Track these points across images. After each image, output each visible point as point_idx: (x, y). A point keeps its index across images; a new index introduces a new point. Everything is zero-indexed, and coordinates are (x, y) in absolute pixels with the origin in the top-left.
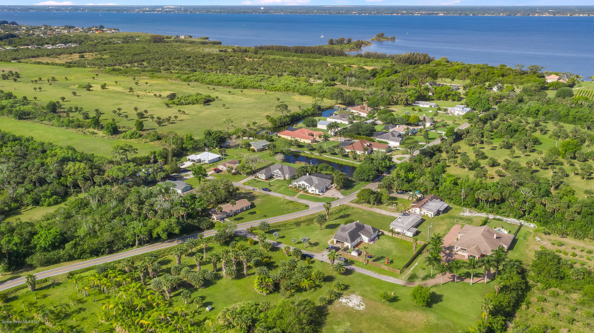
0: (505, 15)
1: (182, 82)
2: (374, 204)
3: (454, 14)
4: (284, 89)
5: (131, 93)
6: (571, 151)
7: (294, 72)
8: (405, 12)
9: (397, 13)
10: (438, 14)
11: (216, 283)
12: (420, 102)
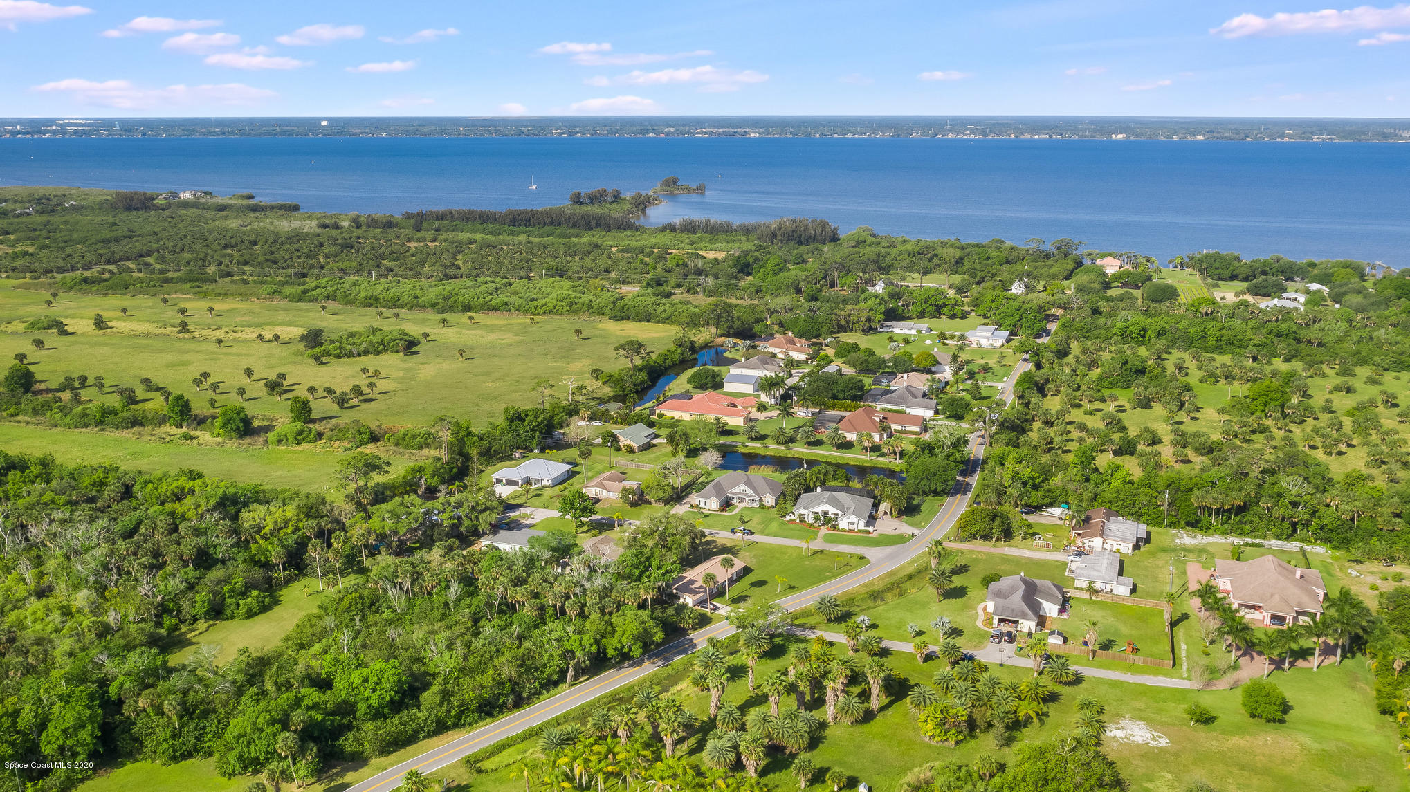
0: (887, 135)
1: (294, 304)
2: (997, 540)
3: (781, 134)
4: (565, 309)
5: (187, 336)
6: (1276, 403)
7: (557, 270)
8: (672, 129)
9: (654, 131)
10: (746, 133)
11: (825, 738)
12: (894, 323)
